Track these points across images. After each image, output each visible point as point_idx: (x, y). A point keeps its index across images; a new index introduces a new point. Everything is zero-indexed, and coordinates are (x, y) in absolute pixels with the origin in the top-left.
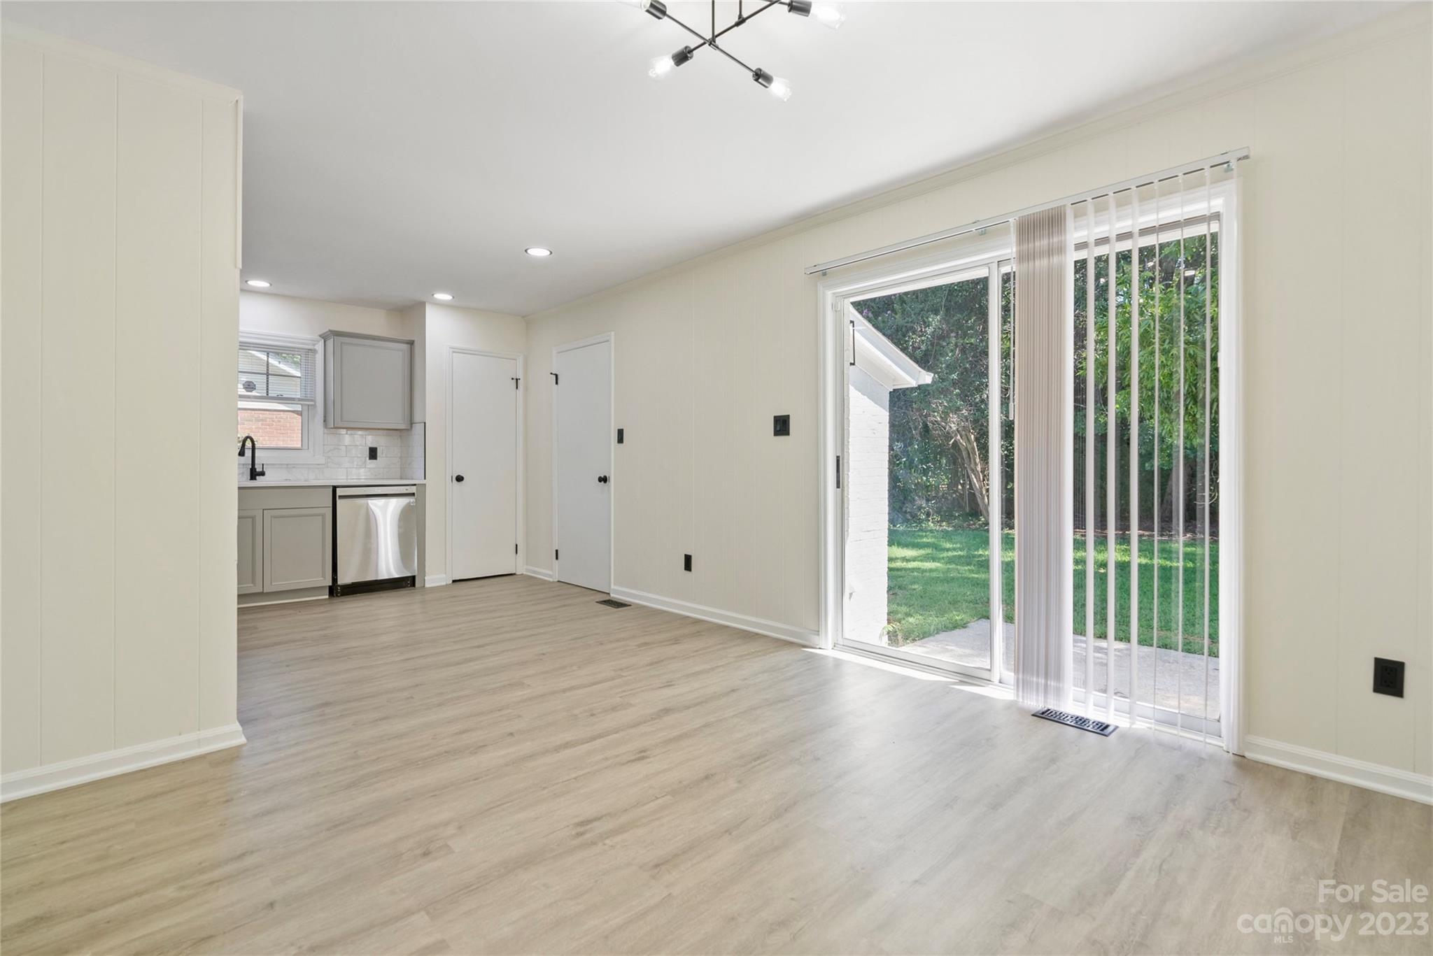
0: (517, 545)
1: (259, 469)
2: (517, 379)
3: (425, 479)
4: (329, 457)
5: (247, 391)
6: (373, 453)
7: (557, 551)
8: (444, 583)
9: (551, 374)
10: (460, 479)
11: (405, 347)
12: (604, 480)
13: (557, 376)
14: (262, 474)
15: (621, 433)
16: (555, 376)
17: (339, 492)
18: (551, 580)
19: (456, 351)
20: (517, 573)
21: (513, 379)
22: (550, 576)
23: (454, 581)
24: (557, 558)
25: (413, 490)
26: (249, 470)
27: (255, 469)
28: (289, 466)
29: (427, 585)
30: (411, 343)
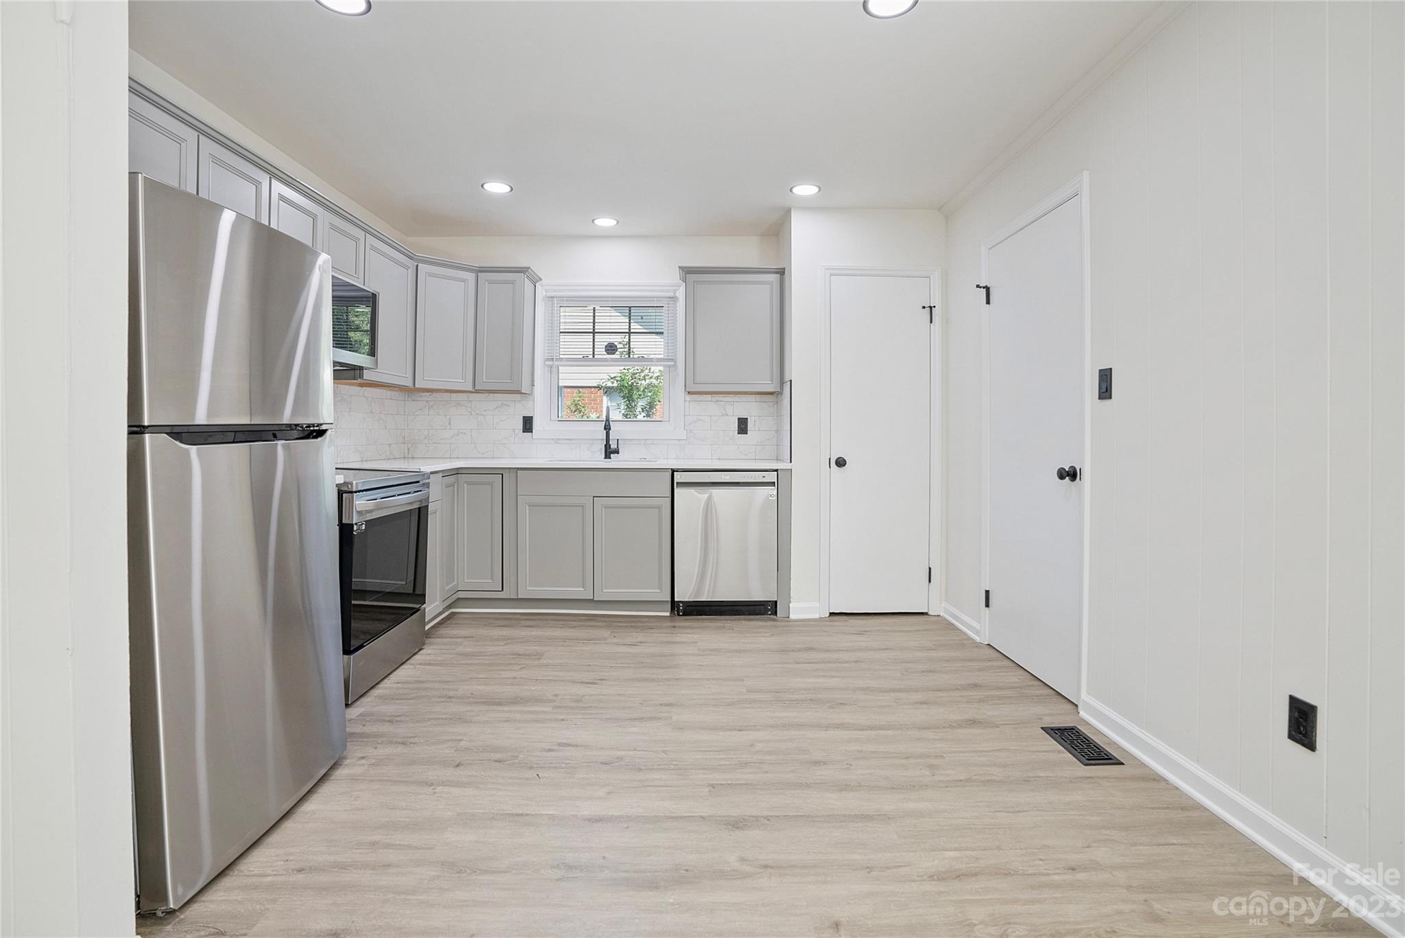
0: (930, 569)
1: (613, 446)
2: (931, 307)
3: (791, 462)
4: (691, 431)
5: (608, 354)
6: (743, 426)
7: (987, 592)
8: (817, 616)
9: (978, 286)
10: (841, 463)
11: (774, 278)
12: (1071, 474)
13: (987, 289)
14: (617, 452)
15: (1106, 377)
16: (984, 291)
17: (678, 477)
18: (978, 639)
19: (835, 273)
20: (930, 613)
21: (924, 307)
22: (977, 632)
23: (831, 614)
24: (987, 605)
25: (772, 477)
26: (604, 446)
27: (610, 445)
28: (648, 442)
29: (792, 616)
30: (781, 272)
